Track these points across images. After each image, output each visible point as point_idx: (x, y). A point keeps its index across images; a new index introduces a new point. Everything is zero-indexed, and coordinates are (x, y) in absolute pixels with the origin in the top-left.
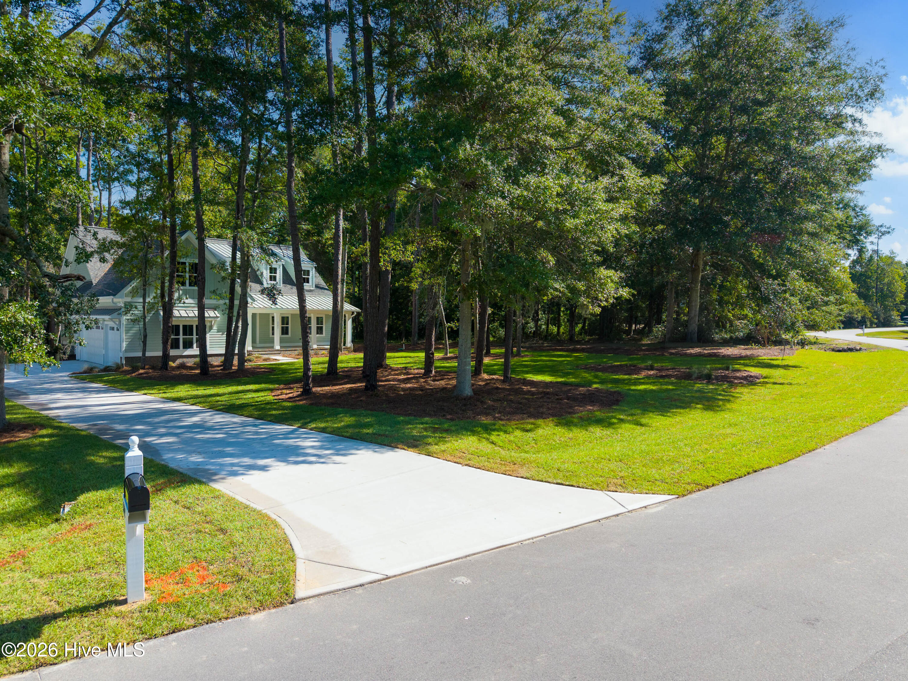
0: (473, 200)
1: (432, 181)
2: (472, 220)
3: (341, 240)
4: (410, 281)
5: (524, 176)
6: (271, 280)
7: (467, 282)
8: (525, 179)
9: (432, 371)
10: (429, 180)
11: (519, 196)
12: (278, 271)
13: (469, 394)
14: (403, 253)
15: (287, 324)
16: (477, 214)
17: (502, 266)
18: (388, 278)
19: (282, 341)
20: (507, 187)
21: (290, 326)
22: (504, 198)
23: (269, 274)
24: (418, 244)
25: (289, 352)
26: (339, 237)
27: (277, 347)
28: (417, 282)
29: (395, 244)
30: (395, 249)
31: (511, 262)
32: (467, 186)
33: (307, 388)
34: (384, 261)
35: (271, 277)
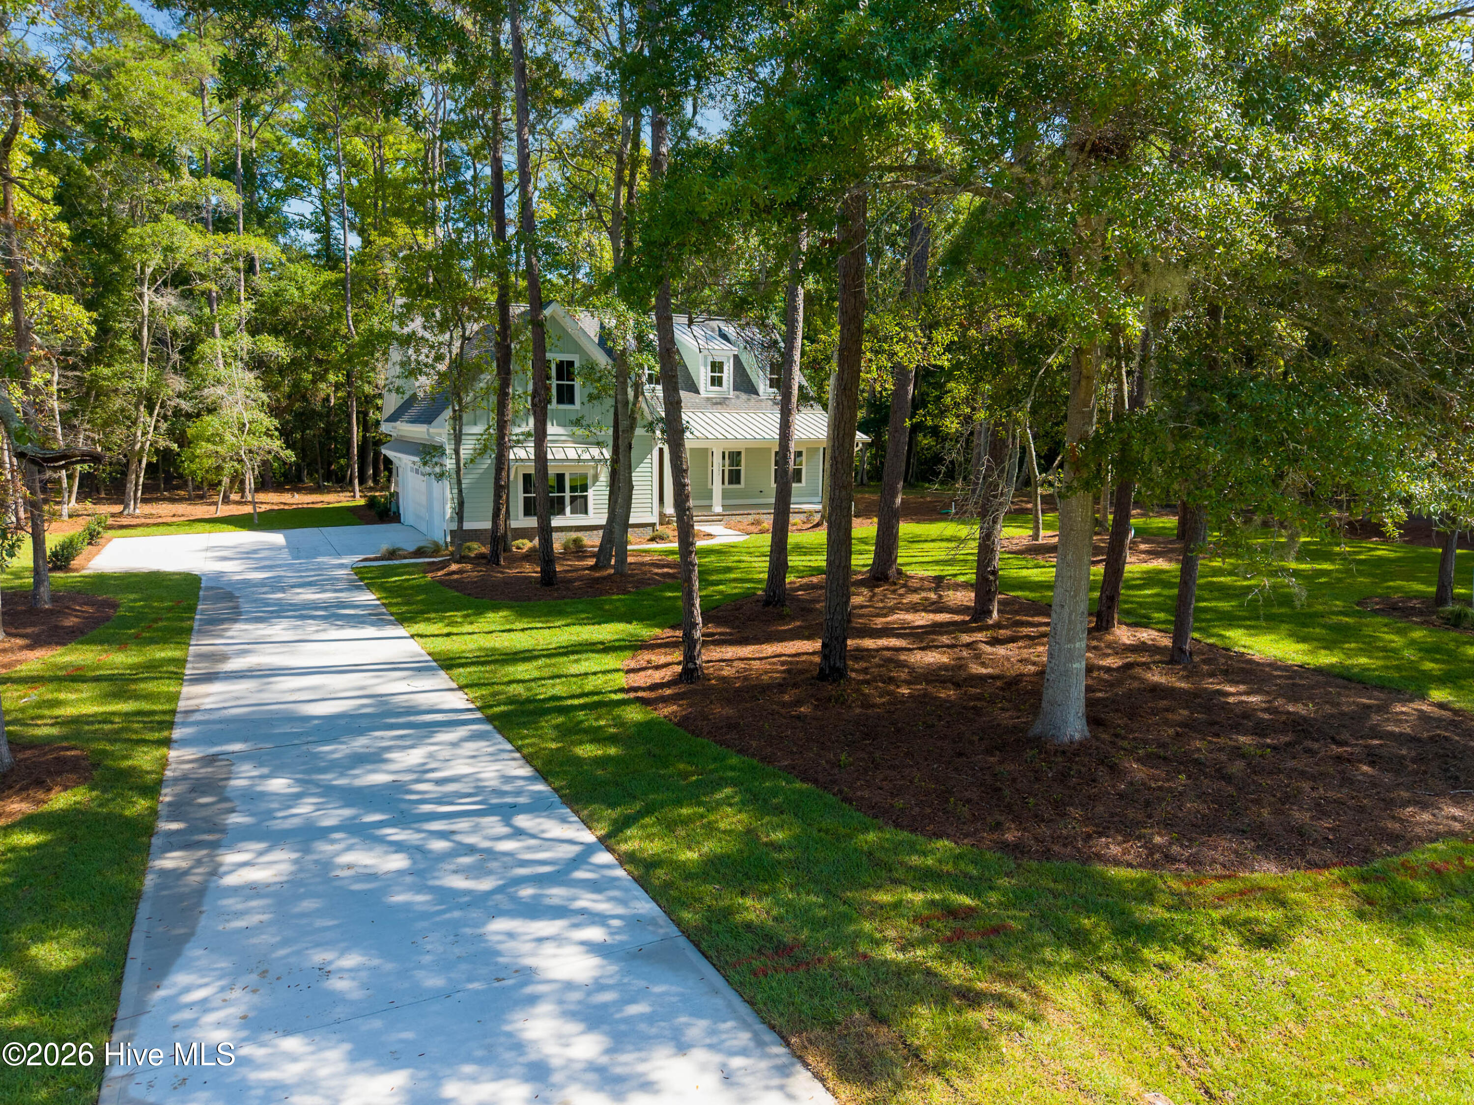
0: (1118, 196)
1: (950, 130)
2: (1107, 271)
3: (800, 317)
4: (942, 414)
5: (1319, 99)
6: (713, 384)
7: (1083, 439)
8: (1327, 110)
9: (990, 612)
10: (935, 129)
11: (1301, 173)
12: (725, 368)
13: (1077, 736)
14: (924, 349)
15: (738, 464)
16: (1131, 249)
17: (1210, 418)
18: (907, 393)
19: (725, 495)
20: (1256, 139)
21: (743, 468)
22: (1241, 180)
23: (710, 374)
24: (961, 325)
25: (739, 518)
26: (795, 309)
27: (718, 509)
28: (958, 416)
29: (904, 328)
30: (904, 340)
31: (1241, 407)
32: (1095, 150)
33: (691, 665)
34: (879, 368)
35: (713, 378)
